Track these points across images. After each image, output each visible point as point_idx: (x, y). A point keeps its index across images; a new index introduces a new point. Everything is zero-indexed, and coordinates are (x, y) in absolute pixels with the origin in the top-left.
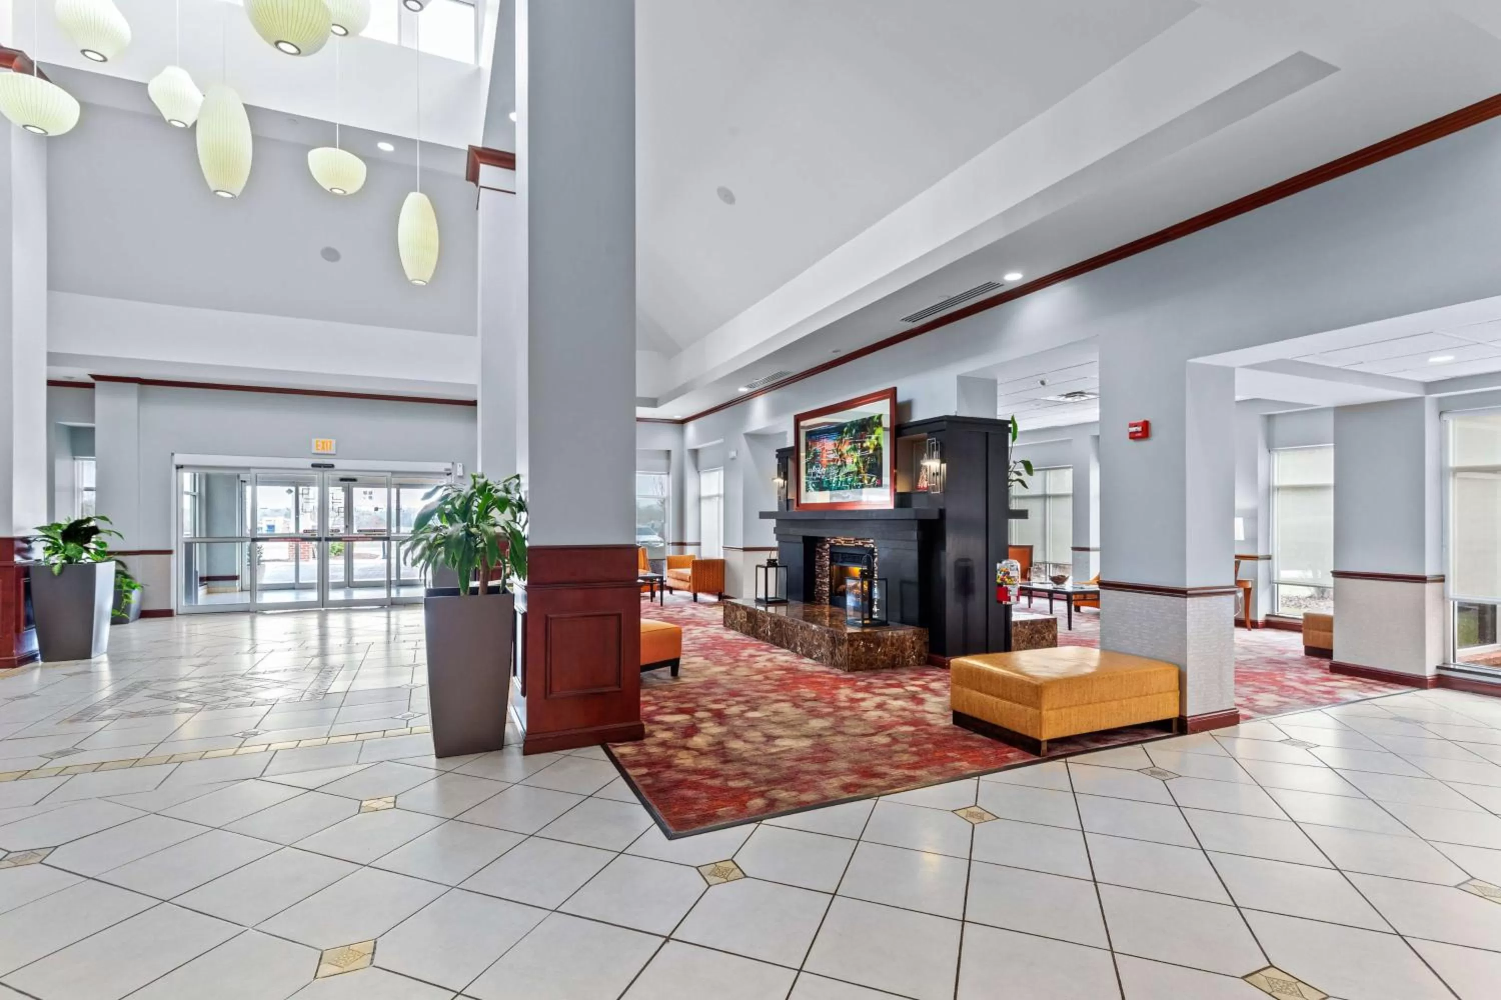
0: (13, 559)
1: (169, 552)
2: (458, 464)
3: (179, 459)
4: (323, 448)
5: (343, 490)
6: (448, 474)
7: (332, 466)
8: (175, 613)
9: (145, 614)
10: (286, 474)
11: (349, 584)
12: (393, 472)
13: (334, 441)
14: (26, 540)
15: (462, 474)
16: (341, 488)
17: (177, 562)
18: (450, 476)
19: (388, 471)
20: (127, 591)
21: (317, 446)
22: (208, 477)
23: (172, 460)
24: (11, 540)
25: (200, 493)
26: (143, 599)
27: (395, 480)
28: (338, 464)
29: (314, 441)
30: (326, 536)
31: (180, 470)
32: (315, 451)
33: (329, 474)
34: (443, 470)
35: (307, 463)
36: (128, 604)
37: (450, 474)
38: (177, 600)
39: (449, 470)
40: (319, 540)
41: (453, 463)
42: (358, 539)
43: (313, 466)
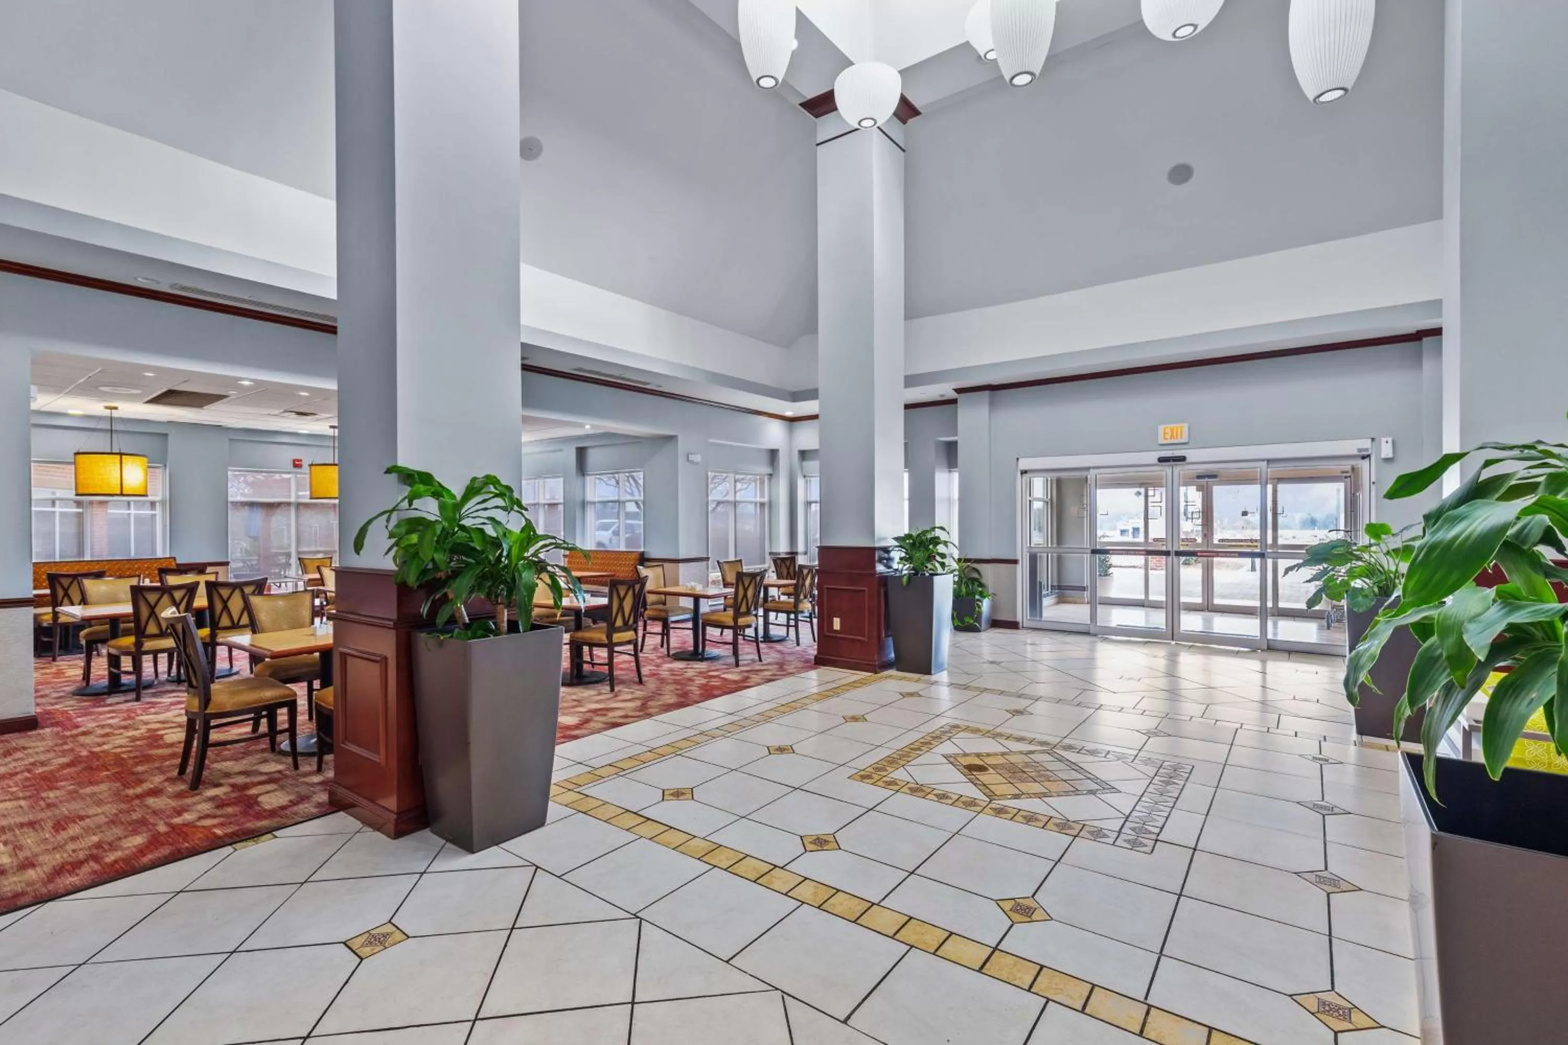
0: (874, 567)
1: (1015, 562)
2: (1384, 440)
3: (1024, 464)
4: (1172, 436)
5: (1198, 490)
6: (1363, 458)
7: (1182, 459)
8: (1021, 625)
9: (996, 624)
10: (1131, 472)
11: (1208, 607)
12: (1269, 461)
13: (1185, 426)
14: (886, 550)
15: (1391, 455)
16: (1195, 487)
17: (1022, 572)
18: (1367, 460)
19: (1263, 460)
20: (978, 600)
21: (1165, 433)
22: (1059, 481)
23: (1017, 465)
24: (873, 550)
25: (1051, 499)
26: (994, 608)
27: (1272, 471)
28: (1192, 455)
29: (1161, 428)
30: (1175, 549)
31: (1024, 475)
32: (1161, 441)
33: (1179, 469)
34: (1355, 452)
35: (1153, 457)
36: (980, 613)
37: (1369, 456)
38: (1022, 613)
39: (1367, 450)
40: (1167, 553)
41: (1373, 439)
42: (1218, 554)
43: (1162, 460)
